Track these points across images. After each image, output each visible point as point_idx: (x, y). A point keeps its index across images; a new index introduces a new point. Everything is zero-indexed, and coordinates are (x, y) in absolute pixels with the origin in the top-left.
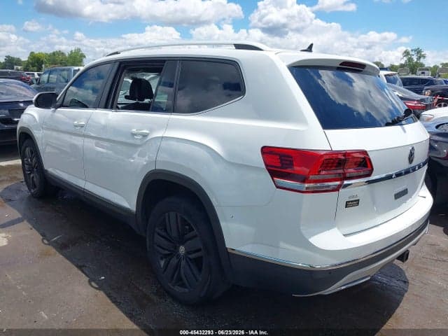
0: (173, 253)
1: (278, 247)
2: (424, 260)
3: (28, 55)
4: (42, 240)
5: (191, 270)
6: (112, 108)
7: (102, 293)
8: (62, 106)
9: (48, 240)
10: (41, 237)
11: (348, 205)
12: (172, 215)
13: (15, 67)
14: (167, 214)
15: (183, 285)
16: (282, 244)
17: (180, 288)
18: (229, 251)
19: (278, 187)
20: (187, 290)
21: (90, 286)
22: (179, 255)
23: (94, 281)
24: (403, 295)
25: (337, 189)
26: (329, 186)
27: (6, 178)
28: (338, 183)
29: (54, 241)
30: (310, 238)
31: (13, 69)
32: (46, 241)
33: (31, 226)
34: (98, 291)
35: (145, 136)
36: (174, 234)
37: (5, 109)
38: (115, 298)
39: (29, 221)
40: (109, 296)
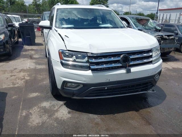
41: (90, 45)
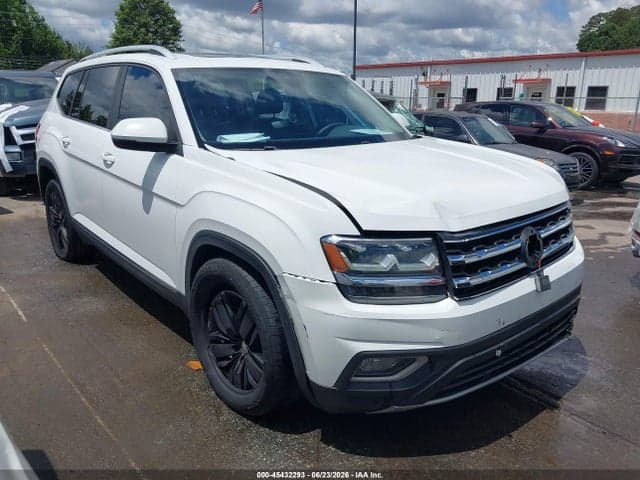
41: (435, 205)
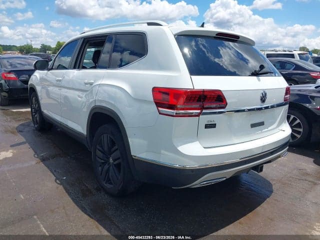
0: (106, 162)
1: (160, 153)
2: (291, 179)
3: (56, 43)
4: (35, 154)
5: (115, 173)
6: (79, 68)
7: (61, 186)
8: (52, 69)
9: (38, 155)
10: (34, 153)
11: (207, 126)
12: (105, 135)
13: (47, 52)
14: (102, 136)
15: (111, 183)
16: (163, 152)
17: (109, 185)
18: (134, 157)
19: (160, 114)
20: (112, 186)
21: (55, 183)
22: (109, 163)
23: (58, 179)
24: (265, 200)
25: (198, 115)
26: (192, 113)
27: (22, 118)
28: (199, 111)
29: (41, 156)
30: (178, 146)
31: (46, 53)
32: (36, 156)
33: (29, 147)
34: (59, 185)
35: (91, 84)
36: (106, 149)
37: (26, 74)
38: (69, 190)
39: (29, 144)
40: (65, 189)
